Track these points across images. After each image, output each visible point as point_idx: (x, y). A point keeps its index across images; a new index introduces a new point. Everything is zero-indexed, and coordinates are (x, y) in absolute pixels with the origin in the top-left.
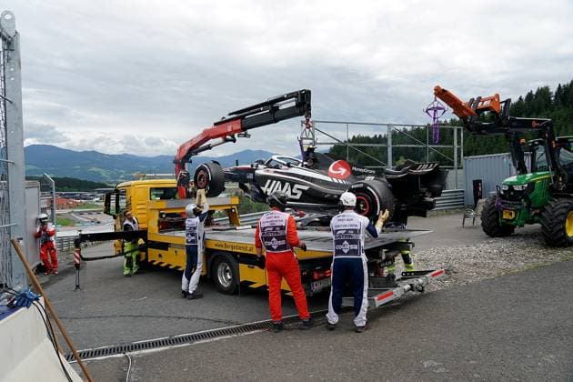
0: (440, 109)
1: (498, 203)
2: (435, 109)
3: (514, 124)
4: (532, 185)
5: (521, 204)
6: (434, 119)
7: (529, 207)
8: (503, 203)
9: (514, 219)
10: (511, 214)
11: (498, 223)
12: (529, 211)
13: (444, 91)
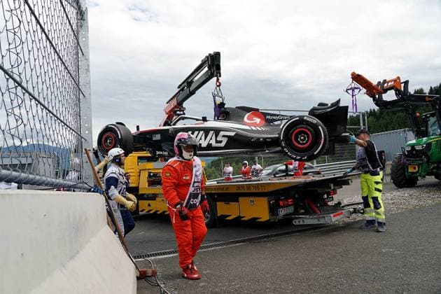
0: (357, 88)
1: (403, 160)
2: (353, 89)
3: (413, 99)
4: (429, 145)
5: (422, 160)
6: (353, 96)
7: (428, 162)
8: (407, 160)
9: (418, 172)
10: (415, 168)
11: (405, 176)
12: (429, 165)
13: (358, 75)
